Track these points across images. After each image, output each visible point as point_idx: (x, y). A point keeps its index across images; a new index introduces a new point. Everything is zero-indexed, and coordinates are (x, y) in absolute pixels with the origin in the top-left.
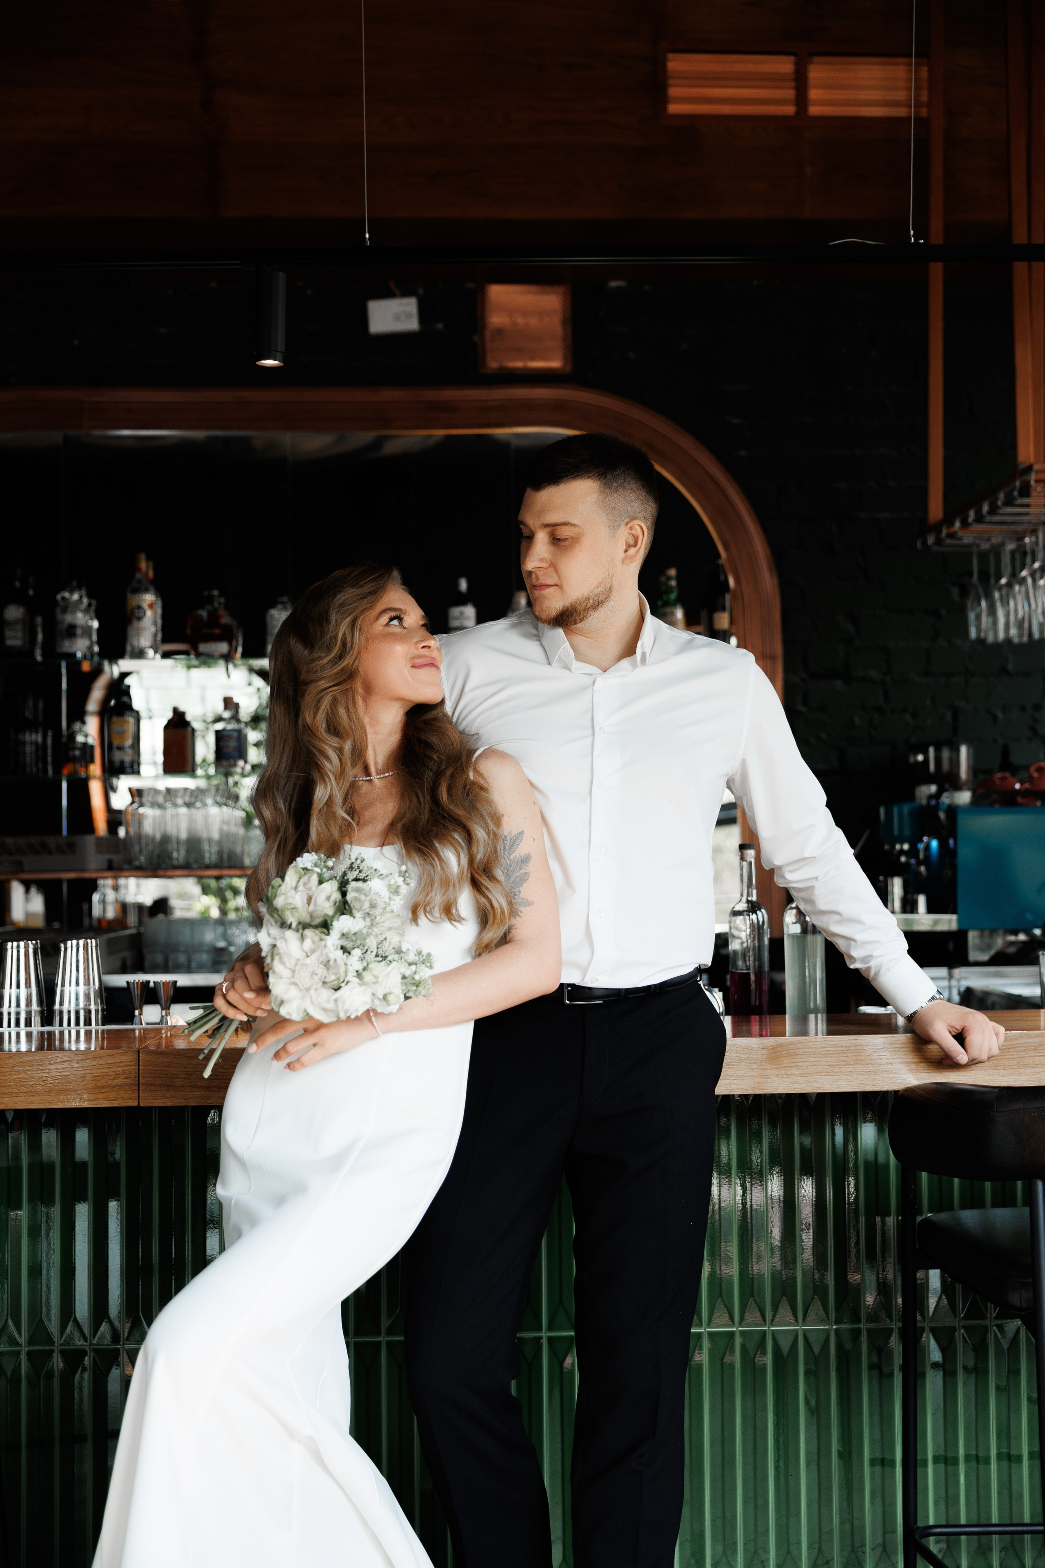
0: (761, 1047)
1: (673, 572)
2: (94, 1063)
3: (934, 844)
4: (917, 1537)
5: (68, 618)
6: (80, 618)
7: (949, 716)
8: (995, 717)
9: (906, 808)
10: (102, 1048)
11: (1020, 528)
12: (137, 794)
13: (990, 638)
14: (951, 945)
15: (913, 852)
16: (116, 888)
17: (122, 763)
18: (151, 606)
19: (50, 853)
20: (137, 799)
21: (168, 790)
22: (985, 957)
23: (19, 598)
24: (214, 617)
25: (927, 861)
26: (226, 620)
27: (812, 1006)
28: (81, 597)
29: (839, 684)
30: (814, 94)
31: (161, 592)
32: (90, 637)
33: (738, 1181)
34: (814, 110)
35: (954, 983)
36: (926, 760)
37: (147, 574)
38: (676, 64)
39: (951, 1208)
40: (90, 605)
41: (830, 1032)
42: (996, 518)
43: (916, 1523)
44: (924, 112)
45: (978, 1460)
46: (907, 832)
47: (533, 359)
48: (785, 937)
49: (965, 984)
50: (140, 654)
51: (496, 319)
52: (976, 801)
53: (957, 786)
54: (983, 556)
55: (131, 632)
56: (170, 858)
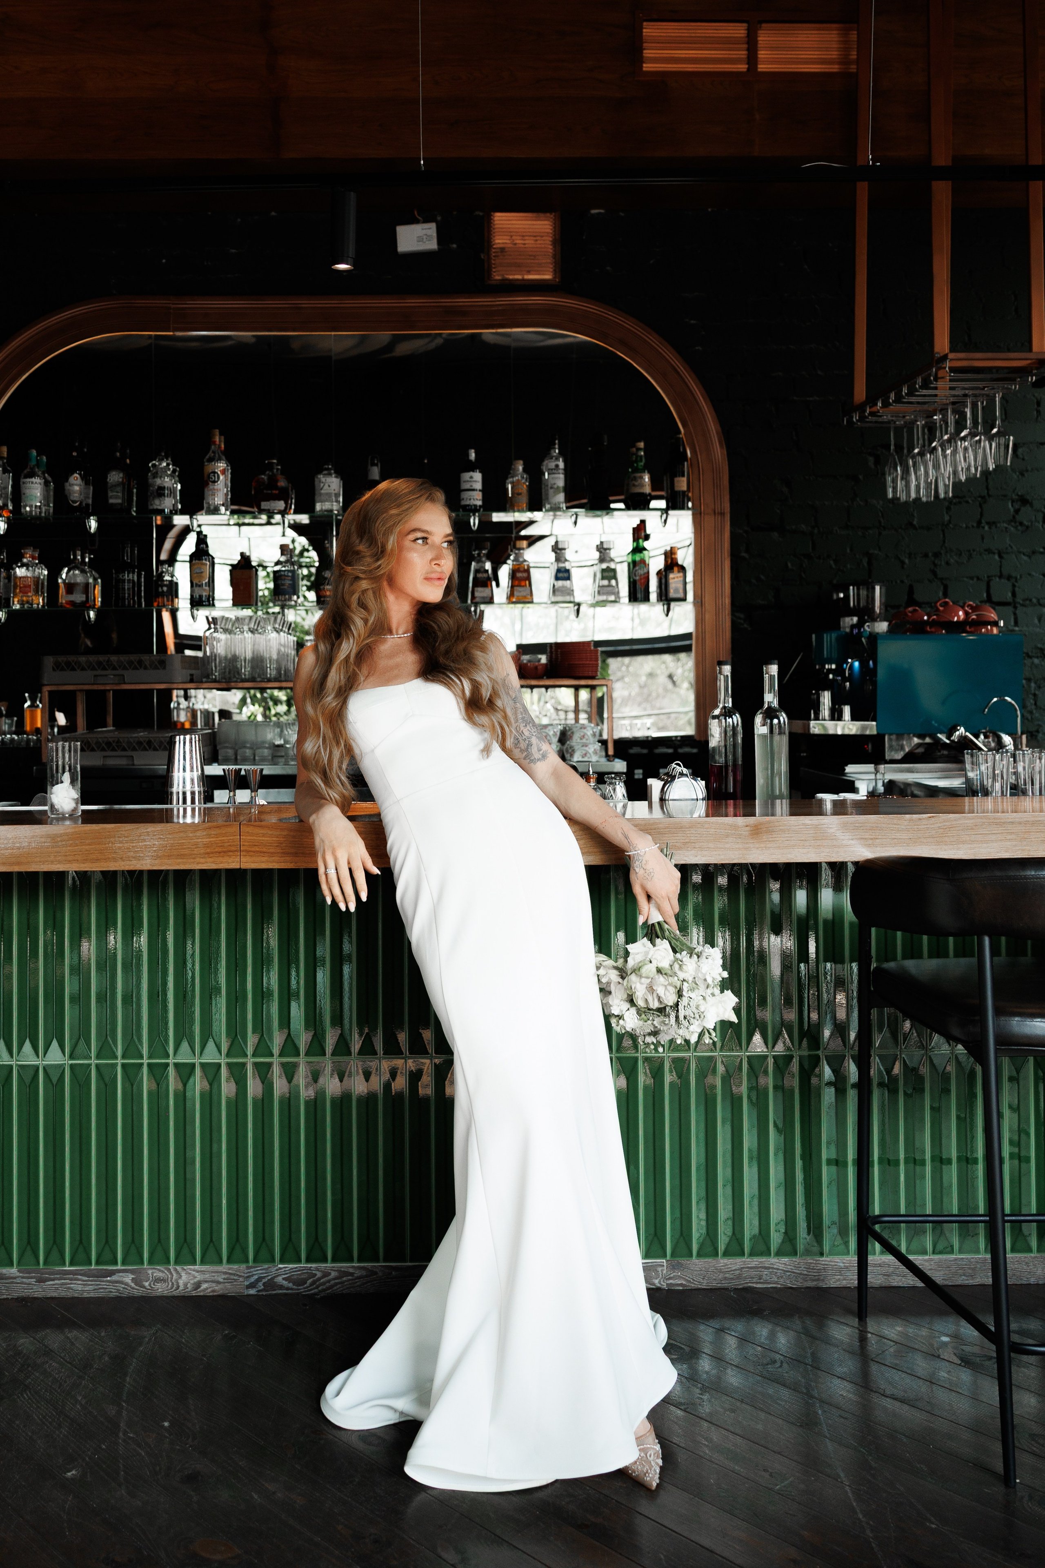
0: (745, 824)
1: (641, 445)
2: (205, 833)
3: (857, 664)
4: (870, 1224)
5: (158, 481)
6: (167, 482)
7: (865, 562)
8: (903, 563)
9: (834, 635)
10: (204, 821)
11: (931, 408)
12: (213, 622)
13: (903, 498)
14: (870, 747)
15: (839, 671)
16: (187, 697)
17: (201, 597)
18: (224, 472)
19: (146, 668)
20: (212, 626)
21: (237, 619)
22: (899, 756)
23: (118, 465)
24: (273, 480)
25: (850, 679)
26: (282, 483)
27: (777, 793)
28: (168, 465)
29: (775, 535)
30: (762, 54)
31: (230, 461)
32: (175, 497)
33: (720, 934)
34: (762, 67)
35: (879, 776)
36: (847, 596)
37: (220, 446)
38: (650, 30)
39: (895, 959)
40: (174, 471)
41: (792, 814)
42: (913, 399)
43: (868, 1213)
44: (853, 68)
45: (915, 1161)
46: (835, 655)
47: (529, 272)
48: (756, 736)
49: (889, 777)
50: (215, 511)
51: (499, 241)
52: (891, 630)
53: (873, 619)
54: (898, 431)
55: (207, 492)
56: (239, 673)
